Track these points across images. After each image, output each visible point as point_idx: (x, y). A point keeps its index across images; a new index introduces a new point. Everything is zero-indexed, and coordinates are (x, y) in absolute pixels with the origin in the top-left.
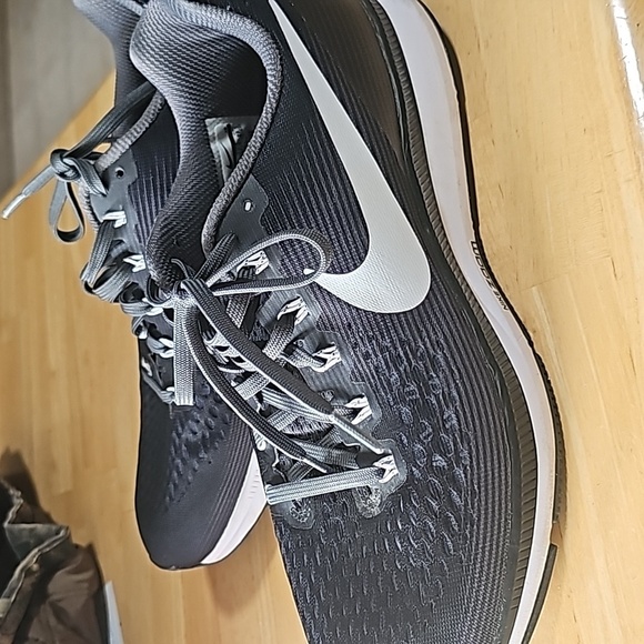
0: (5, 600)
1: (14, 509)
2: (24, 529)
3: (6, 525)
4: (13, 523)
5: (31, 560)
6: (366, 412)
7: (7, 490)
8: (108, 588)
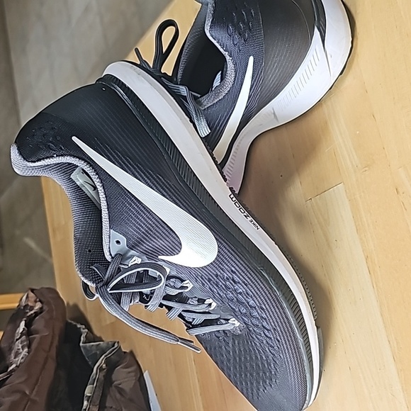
0: (92, 386)
1: (83, 335)
2: (93, 345)
3: (81, 344)
4: (85, 343)
5: (101, 362)
6: (214, 305)
7: (76, 326)
8: (146, 375)
